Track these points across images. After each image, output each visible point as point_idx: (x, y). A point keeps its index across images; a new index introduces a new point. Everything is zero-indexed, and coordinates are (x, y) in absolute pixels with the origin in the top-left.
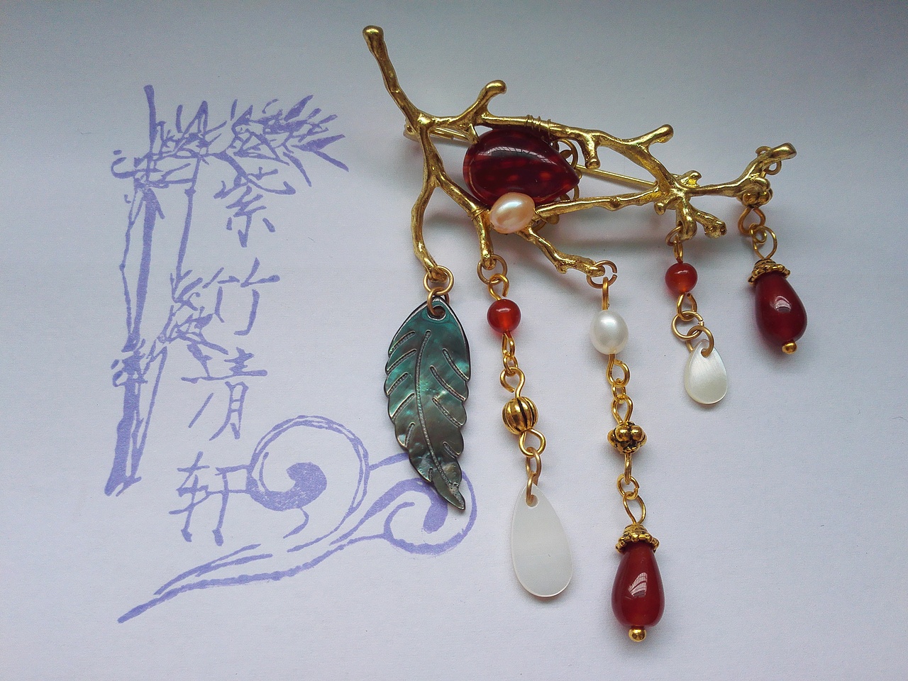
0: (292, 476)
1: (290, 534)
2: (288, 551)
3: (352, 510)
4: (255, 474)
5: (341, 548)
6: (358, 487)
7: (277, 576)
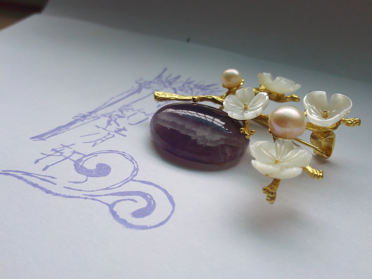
0: (97, 166)
1: (72, 182)
2: (64, 187)
3: (107, 189)
4: (84, 159)
5: (86, 198)
6: (119, 183)
7: (48, 192)
